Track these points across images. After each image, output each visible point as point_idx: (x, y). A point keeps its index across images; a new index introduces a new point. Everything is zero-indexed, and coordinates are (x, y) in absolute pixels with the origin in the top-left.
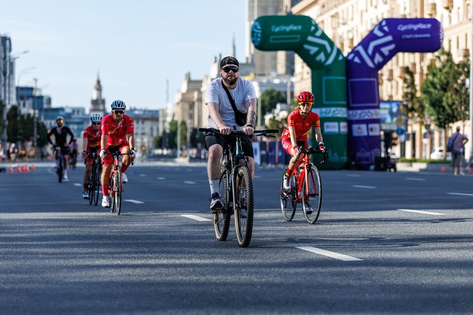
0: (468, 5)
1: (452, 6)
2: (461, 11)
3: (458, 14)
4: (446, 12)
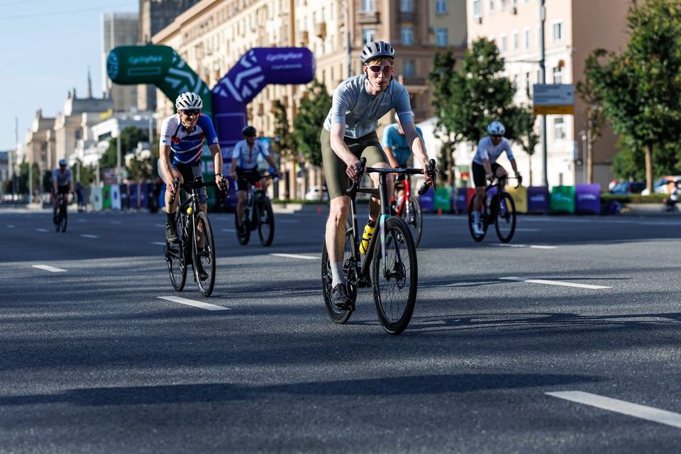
0: (343, 33)
1: (325, 34)
2: (335, 40)
3: (332, 42)
4: (319, 41)
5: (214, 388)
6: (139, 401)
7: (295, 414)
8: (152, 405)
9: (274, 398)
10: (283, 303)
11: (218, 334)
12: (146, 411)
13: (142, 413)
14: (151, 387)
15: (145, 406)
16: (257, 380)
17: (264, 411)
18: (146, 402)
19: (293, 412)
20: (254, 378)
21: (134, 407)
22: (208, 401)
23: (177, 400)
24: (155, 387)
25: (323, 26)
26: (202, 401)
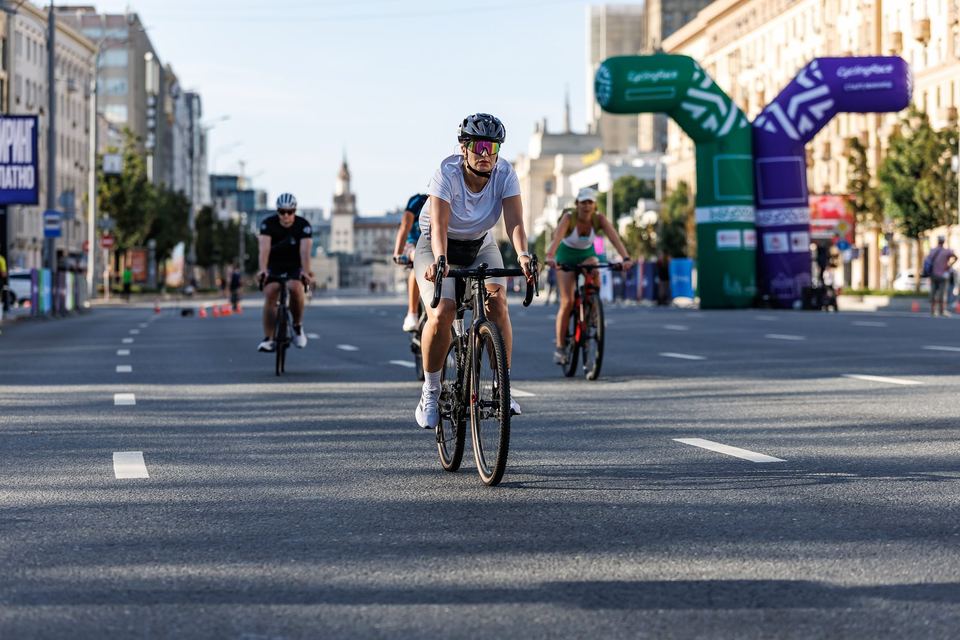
0: (956, 34)
1: (929, 37)
2: (944, 45)
3: (939, 49)
4: (920, 46)
5: (766, 587)
6: (652, 605)
7: (895, 631)
8: (673, 611)
9: (860, 605)
10: (868, 454)
11: (768, 501)
12: (664, 620)
13: (658, 622)
14: (670, 582)
15: (661, 611)
16: (833, 576)
17: (847, 626)
18: (664, 606)
19: (892, 629)
20: (828, 573)
21: (645, 613)
22: (759, 606)
23: (711, 604)
24: (675, 582)
25: (926, 25)
26: (748, 607)
